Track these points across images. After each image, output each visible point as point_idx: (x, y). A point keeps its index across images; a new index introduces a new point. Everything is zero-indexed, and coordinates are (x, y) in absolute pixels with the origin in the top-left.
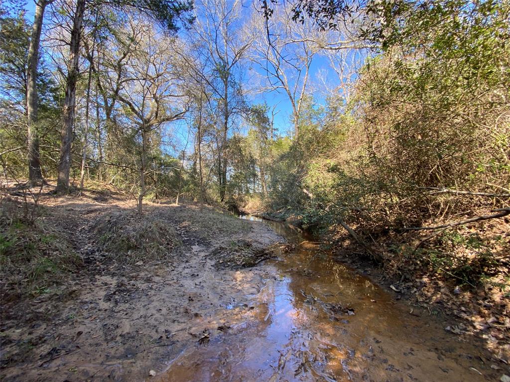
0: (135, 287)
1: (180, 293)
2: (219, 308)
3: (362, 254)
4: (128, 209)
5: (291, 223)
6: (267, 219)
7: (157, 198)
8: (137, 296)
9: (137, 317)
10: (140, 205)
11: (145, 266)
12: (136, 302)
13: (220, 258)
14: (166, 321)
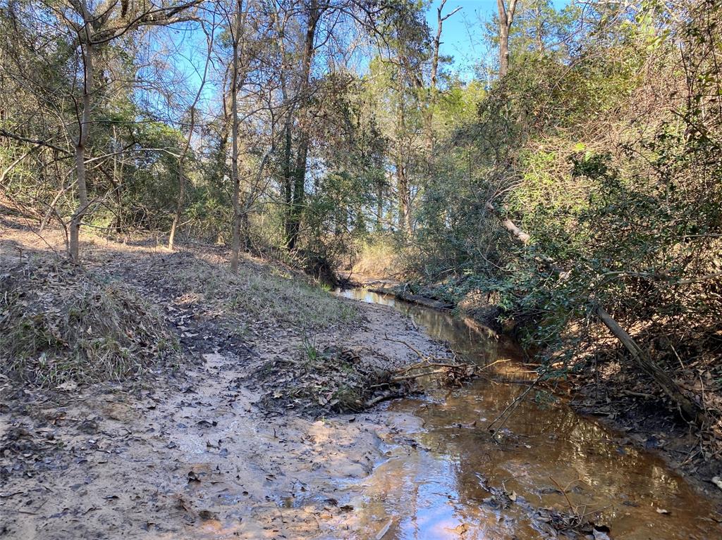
0: (54, 442)
1: (166, 462)
2: (264, 503)
3: (647, 395)
4: (42, 252)
5: (471, 313)
6: (409, 302)
7: (119, 231)
8: (58, 463)
9: (55, 512)
10: (74, 245)
11: (80, 393)
12: (54, 477)
13: (274, 387)
14: (127, 526)
